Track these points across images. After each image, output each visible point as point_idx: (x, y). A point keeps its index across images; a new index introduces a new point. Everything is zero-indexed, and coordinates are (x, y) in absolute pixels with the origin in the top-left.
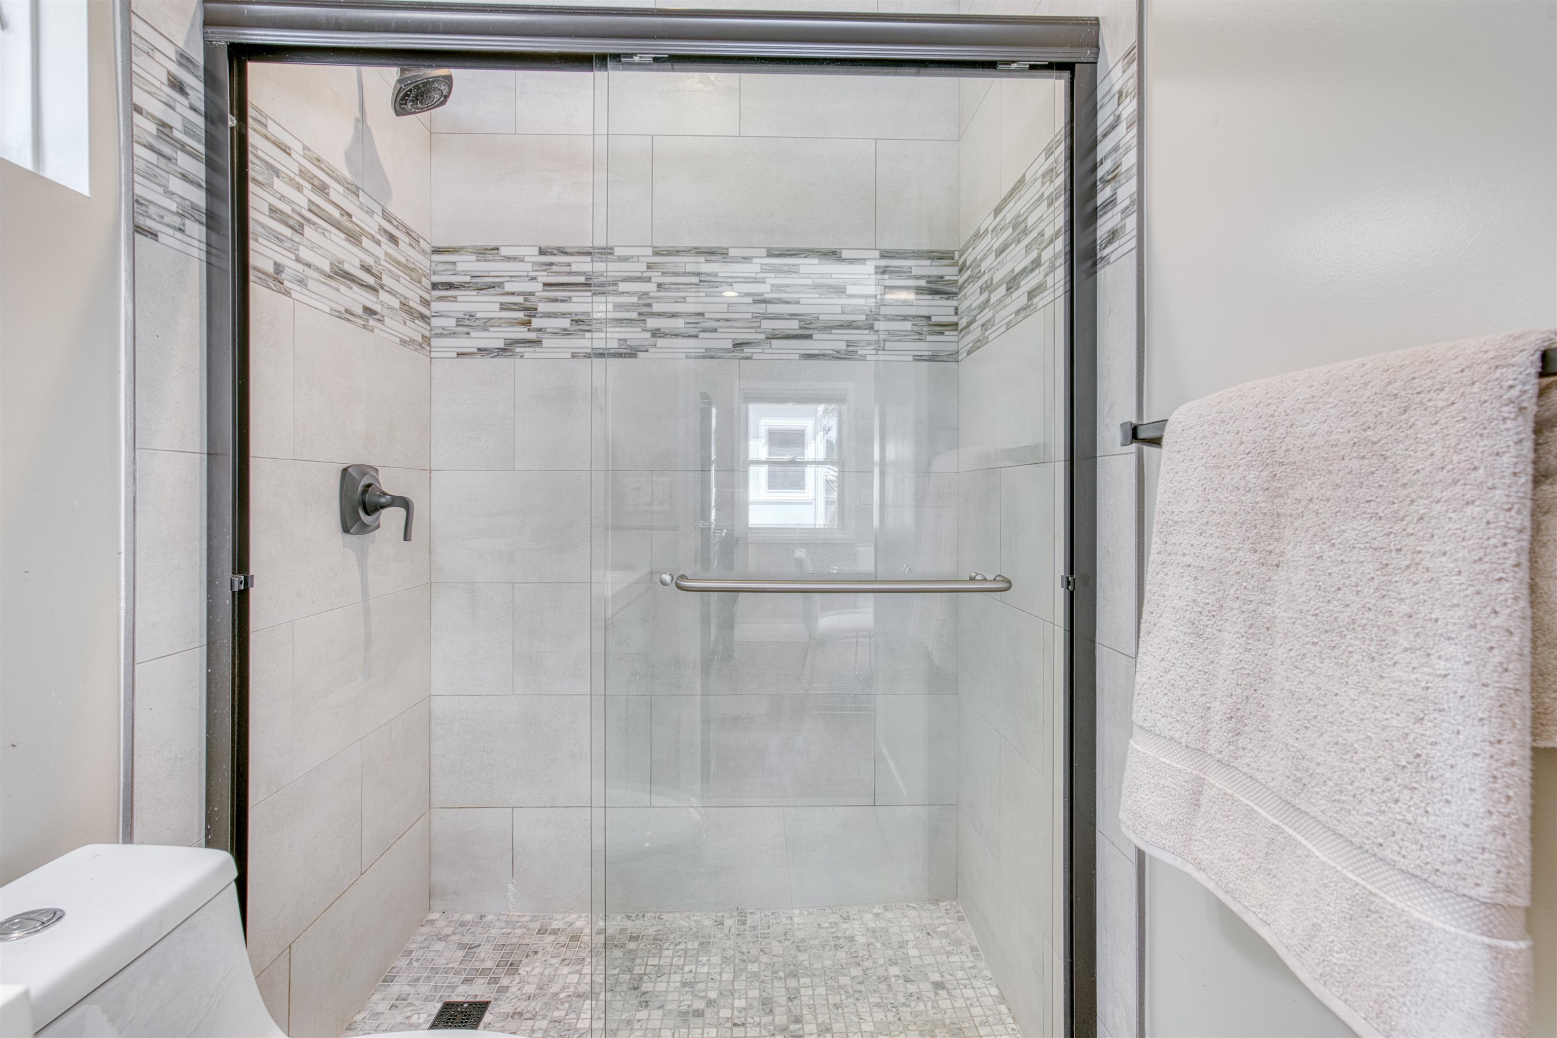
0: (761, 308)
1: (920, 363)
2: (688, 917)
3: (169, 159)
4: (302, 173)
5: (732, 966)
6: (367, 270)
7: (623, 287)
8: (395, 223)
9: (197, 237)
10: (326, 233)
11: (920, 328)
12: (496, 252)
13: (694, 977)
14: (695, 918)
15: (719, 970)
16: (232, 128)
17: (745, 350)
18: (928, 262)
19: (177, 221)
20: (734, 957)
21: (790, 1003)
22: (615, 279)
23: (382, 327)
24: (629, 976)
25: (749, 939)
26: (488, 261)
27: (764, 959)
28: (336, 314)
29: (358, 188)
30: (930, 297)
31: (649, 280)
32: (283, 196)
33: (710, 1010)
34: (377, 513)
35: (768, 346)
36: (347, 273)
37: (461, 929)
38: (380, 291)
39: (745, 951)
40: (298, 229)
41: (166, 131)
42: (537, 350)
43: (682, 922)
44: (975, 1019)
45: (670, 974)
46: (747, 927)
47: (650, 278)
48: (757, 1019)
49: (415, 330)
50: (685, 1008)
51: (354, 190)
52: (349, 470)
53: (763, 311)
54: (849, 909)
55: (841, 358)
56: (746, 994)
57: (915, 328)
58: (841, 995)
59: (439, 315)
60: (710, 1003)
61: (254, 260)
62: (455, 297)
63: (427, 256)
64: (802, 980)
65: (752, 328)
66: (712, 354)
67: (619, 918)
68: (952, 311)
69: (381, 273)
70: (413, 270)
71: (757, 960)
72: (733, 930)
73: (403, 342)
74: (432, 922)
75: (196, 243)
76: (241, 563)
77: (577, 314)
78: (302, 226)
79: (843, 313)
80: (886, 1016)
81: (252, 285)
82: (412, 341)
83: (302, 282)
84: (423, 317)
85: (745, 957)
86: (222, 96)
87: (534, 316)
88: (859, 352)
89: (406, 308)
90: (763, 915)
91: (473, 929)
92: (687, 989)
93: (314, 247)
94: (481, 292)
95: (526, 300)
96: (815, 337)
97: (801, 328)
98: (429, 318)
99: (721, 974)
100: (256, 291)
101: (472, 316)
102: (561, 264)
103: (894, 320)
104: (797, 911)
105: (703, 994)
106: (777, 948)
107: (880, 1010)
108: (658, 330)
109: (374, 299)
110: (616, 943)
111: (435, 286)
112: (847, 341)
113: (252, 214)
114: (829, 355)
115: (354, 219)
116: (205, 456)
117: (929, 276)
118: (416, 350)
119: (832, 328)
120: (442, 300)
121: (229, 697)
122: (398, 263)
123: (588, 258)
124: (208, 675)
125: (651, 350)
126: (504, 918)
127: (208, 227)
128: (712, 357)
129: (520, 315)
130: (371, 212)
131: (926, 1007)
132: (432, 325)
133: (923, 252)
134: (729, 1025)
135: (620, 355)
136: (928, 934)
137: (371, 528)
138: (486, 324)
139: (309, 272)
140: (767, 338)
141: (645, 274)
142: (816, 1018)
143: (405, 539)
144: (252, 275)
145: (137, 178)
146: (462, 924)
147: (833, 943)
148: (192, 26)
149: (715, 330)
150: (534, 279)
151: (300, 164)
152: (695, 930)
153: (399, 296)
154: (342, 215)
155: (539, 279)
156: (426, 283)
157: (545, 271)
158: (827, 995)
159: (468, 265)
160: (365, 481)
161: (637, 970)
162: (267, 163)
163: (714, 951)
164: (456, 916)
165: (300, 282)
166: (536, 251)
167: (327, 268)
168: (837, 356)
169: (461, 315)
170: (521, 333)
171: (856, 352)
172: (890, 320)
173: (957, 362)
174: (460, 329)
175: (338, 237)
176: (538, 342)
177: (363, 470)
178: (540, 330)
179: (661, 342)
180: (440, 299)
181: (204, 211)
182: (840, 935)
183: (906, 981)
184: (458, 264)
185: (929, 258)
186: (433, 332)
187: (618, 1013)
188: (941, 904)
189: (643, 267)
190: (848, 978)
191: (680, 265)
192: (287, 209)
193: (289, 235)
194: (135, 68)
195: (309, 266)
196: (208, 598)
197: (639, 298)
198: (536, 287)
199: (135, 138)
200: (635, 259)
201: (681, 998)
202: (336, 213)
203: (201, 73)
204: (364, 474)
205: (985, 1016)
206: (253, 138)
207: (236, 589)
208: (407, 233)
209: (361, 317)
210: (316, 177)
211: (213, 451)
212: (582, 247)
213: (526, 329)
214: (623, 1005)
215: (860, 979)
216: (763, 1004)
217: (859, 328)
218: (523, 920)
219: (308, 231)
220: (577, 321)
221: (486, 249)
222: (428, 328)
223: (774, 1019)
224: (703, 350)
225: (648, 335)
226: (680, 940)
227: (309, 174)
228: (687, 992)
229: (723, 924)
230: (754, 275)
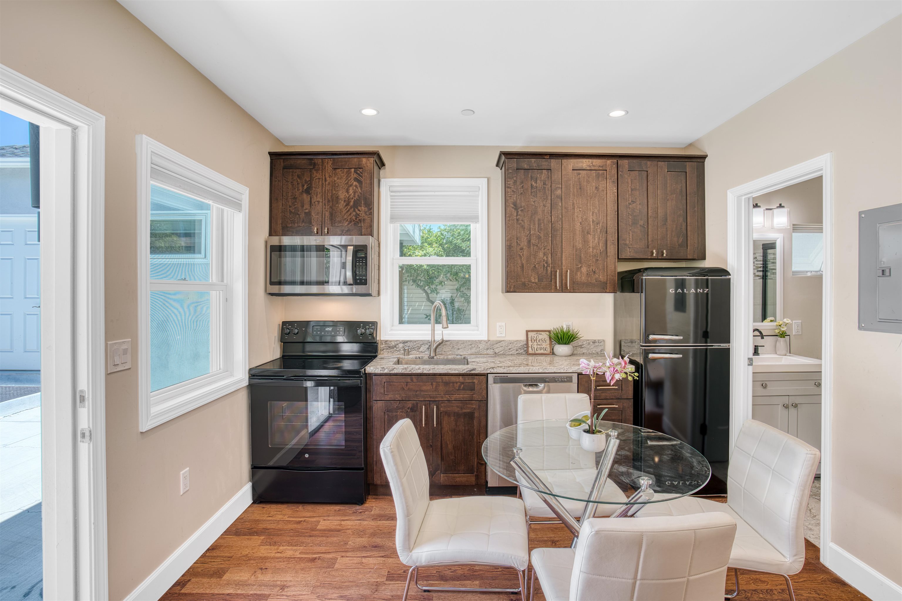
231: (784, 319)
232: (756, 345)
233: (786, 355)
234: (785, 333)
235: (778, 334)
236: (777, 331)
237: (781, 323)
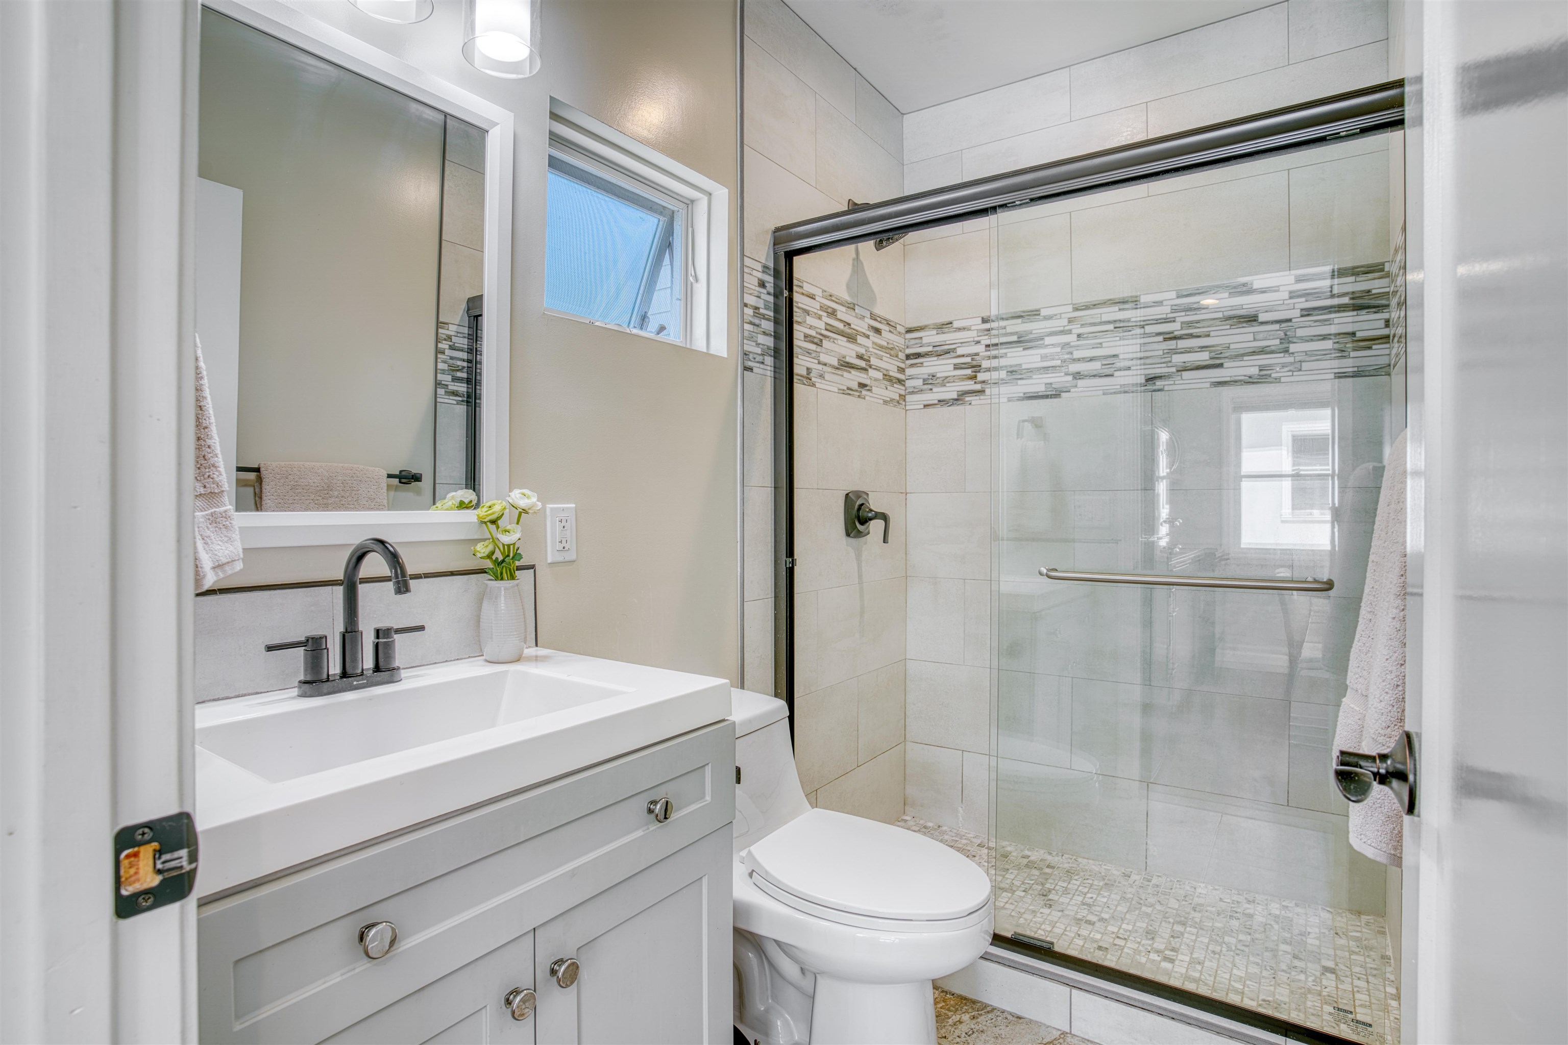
0: (1172, 344)
1: (1342, 380)
2: (1101, 865)
3: (758, 326)
4: (822, 308)
5: (1128, 904)
6: (860, 357)
7: (1048, 341)
8: (879, 319)
9: (769, 364)
10: (835, 341)
11: (1342, 346)
12: (950, 325)
13: (1093, 902)
14: (1105, 867)
15: (1116, 903)
16: (786, 297)
17: (1157, 383)
18: (1352, 279)
19: (759, 358)
20: (1132, 899)
21: (1172, 939)
22: (1042, 335)
23: (871, 394)
24: (1041, 887)
25: (1149, 891)
26: (944, 333)
27: (1158, 907)
28: (842, 392)
29: (854, 304)
30: (1355, 313)
31: (1070, 332)
32: (811, 326)
33: (1100, 923)
34: (868, 524)
35: (1179, 378)
36: (848, 363)
37: (924, 830)
38: (870, 370)
39: (1143, 898)
40: (819, 344)
41: (757, 311)
42: (982, 397)
43: (1093, 867)
44: (1356, 1001)
45: (1074, 895)
46: (1151, 884)
47: (1071, 330)
48: (1139, 940)
49: (894, 392)
50: (1081, 917)
51: (851, 307)
52: (850, 494)
53: (1174, 347)
54: (1257, 896)
55: (1253, 383)
56: (1135, 923)
57: (1336, 346)
58: (1222, 947)
59: (911, 378)
60: (1102, 920)
61: (797, 369)
62: (922, 364)
63: (902, 336)
64: (1188, 929)
65: (1164, 363)
66: (1127, 389)
67: (1042, 852)
68: (1382, 324)
69: (870, 357)
70: (892, 349)
71: (1152, 906)
72: (1137, 883)
73: (885, 402)
74: (906, 821)
75: (769, 368)
76: (790, 552)
77: (1011, 366)
78: (821, 341)
79: (1255, 340)
80: (1261, 972)
81: (795, 385)
82: (892, 400)
83: (822, 376)
84: (900, 381)
85: (1142, 902)
86: (781, 280)
87: (979, 372)
88: (1273, 375)
89: (887, 377)
90: (1168, 879)
91: (932, 832)
92: (1085, 907)
93: (828, 352)
94: (940, 357)
95: (973, 359)
96: (1225, 365)
97: (1211, 358)
98: (904, 381)
99: (1116, 906)
100: (798, 387)
101: (934, 376)
102: (998, 328)
103: (1312, 340)
104: (1202, 885)
105: (1098, 913)
106: (1174, 904)
107: (1257, 967)
108: (1078, 373)
109: (865, 376)
110: (1035, 866)
111: (908, 357)
112: (1260, 366)
113: (796, 342)
114: (1240, 381)
115: (852, 326)
116: (773, 489)
117: (1353, 293)
118: (895, 406)
119: (1243, 355)
120: (913, 367)
121: (785, 628)
122: (881, 347)
123: (1020, 321)
124: (775, 614)
125: (1072, 390)
126: (955, 831)
127: (775, 357)
128: (1125, 392)
129: (969, 372)
130: (863, 318)
131: (1306, 979)
132: (907, 385)
133: (1346, 269)
134: (1114, 936)
135: (1047, 397)
136: (1337, 934)
137: (863, 534)
138: (945, 381)
139: (826, 369)
140: (1178, 371)
141: (1067, 328)
142: (1192, 954)
143: (884, 542)
144: (796, 378)
145: (745, 341)
146: (925, 827)
147: (1229, 914)
148: (769, 248)
149: (1129, 368)
150: (978, 342)
151: (820, 303)
152: (1103, 874)
153: (882, 370)
154: (845, 326)
155: (982, 342)
156: (902, 356)
157: (987, 335)
158: (1209, 944)
159: (931, 338)
160: (859, 502)
161: (1048, 886)
162: (803, 309)
163: (1116, 891)
164: (921, 822)
165: (820, 376)
166: (980, 320)
167: (836, 363)
168: (1250, 381)
169: (926, 376)
170: (970, 386)
171: (1270, 376)
172: (1308, 341)
173: (1389, 375)
174: (926, 387)
175: (842, 340)
176: (982, 392)
177: (858, 494)
178: (984, 382)
179: (1081, 383)
180: (912, 366)
181: (773, 349)
182: (1239, 910)
183: (1293, 957)
184: (924, 338)
185: (1353, 275)
186: (907, 391)
187: (1027, 905)
188: (1363, 917)
189: (1065, 322)
190: (1235, 940)
191: (1096, 316)
192: (813, 333)
193: (814, 349)
194: (745, 284)
195: (825, 365)
196: (775, 571)
197: (1062, 348)
198: (980, 349)
199: (745, 321)
200: (1058, 317)
201: (1079, 911)
202: (840, 326)
203: (772, 273)
204: (859, 497)
205: (1370, 1002)
206: (797, 297)
207: (788, 566)
208: (888, 324)
209: (857, 391)
210: (829, 307)
211: (776, 486)
212: (1014, 313)
213: (973, 382)
214: (1032, 902)
215: (1248, 944)
216: (1147, 933)
217: (1272, 352)
218: (968, 835)
219: (825, 343)
220: (1011, 372)
221: (943, 325)
222: (903, 388)
223: (1153, 944)
224: (1119, 387)
225: (1070, 378)
226: (1089, 877)
227: (826, 307)
228: (1085, 909)
229: (1129, 877)
230: (1164, 316)
231: (510, 491)
232: (383, 625)
233: (518, 659)
234: (517, 556)
235: (489, 564)
236: (482, 549)
237: (497, 508)
